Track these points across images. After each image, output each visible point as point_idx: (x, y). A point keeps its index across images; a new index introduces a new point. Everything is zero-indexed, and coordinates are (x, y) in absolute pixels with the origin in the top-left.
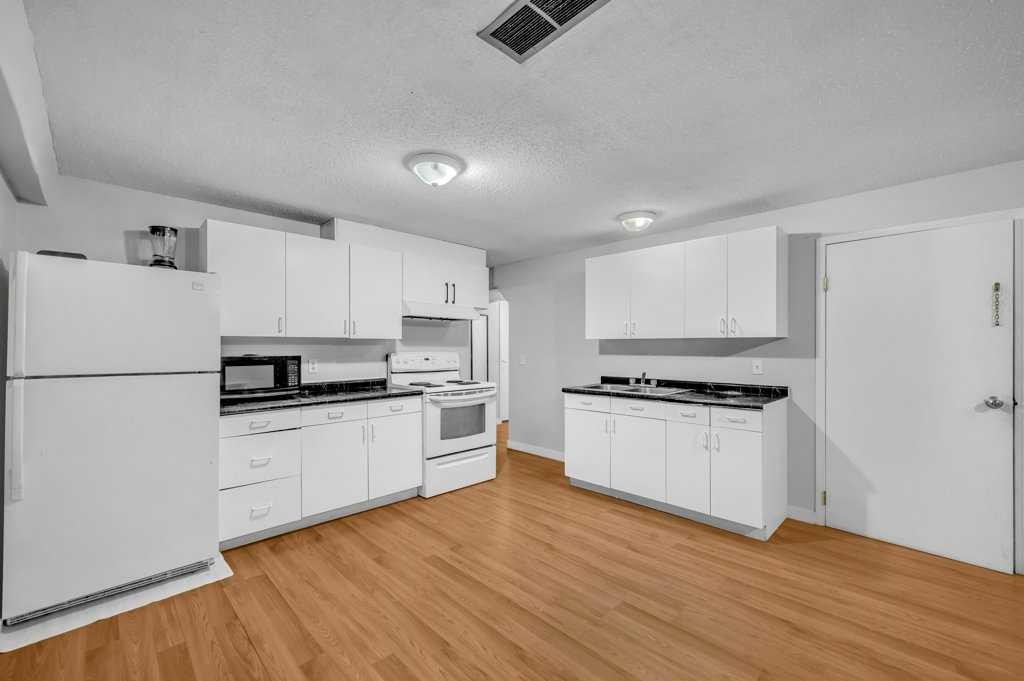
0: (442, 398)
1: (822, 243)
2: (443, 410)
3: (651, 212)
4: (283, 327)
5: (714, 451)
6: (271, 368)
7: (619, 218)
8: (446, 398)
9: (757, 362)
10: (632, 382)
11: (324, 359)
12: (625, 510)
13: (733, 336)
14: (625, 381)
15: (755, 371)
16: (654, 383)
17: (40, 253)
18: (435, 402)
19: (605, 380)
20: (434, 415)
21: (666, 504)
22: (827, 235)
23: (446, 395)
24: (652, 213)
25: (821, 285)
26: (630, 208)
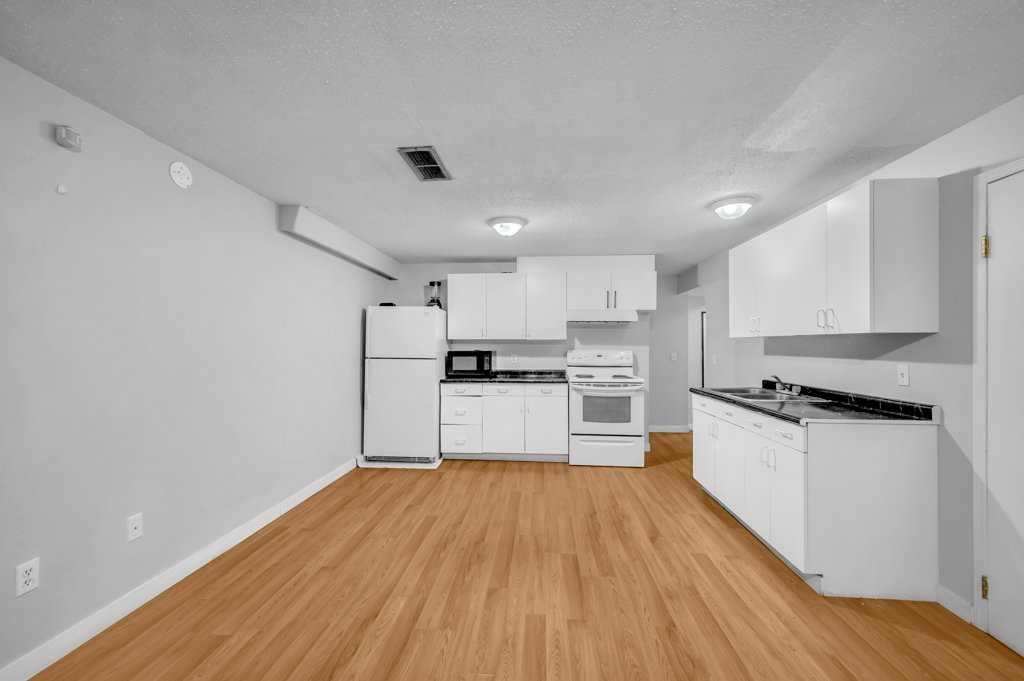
0: (584, 387)
1: (981, 182)
2: (585, 397)
4: (485, 333)
6: (474, 359)
8: (588, 387)
9: (903, 368)
11: (505, 354)
14: (774, 386)
17: (382, 305)
18: (577, 390)
19: (765, 385)
20: (577, 401)
23: (588, 385)
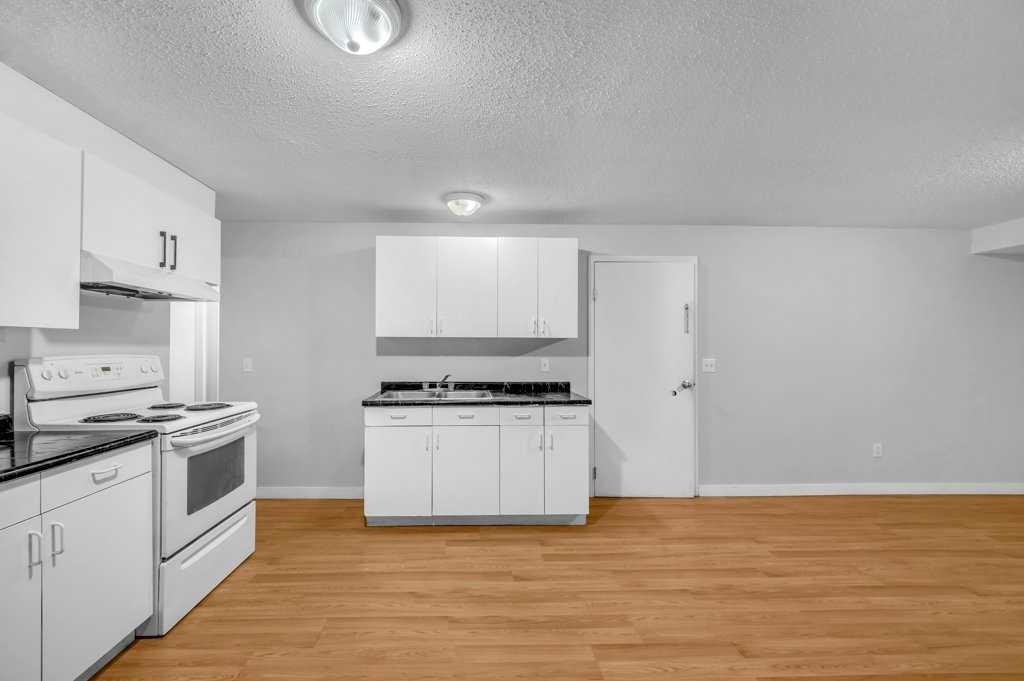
0: (189, 438)
1: (593, 259)
2: (192, 460)
3: (482, 196)
5: (548, 451)
7: (445, 198)
8: (195, 437)
9: (545, 361)
10: (425, 386)
12: (465, 536)
13: (543, 336)
14: (417, 386)
15: (544, 370)
16: (451, 387)
18: (178, 448)
19: (387, 387)
20: (177, 471)
21: (500, 516)
22: (595, 254)
23: (195, 432)
24: (483, 198)
25: (591, 297)
26: (460, 187)
